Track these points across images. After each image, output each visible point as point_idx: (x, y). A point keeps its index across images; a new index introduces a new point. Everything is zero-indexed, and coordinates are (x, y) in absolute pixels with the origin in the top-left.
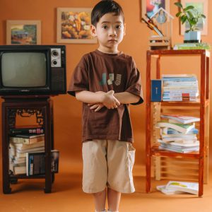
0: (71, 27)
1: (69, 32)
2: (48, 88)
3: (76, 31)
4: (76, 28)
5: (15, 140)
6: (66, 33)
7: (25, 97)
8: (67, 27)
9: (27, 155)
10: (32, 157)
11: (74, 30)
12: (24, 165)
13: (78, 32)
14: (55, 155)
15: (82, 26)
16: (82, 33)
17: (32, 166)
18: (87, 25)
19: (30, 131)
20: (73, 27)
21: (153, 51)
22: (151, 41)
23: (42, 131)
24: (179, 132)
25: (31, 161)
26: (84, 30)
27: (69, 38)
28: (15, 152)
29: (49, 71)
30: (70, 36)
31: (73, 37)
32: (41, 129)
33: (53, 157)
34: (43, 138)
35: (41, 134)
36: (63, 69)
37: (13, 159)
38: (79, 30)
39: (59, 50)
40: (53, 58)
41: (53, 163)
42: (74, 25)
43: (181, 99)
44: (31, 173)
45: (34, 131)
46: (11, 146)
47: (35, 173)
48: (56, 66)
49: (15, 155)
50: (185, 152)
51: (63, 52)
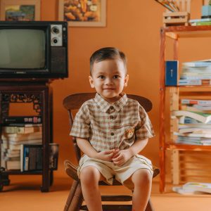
0: (75, 8)
1: (73, 13)
2: (47, 70)
3: (82, 12)
4: (81, 9)
5: (8, 129)
6: (69, 14)
7: (21, 80)
8: (71, 7)
9: (21, 148)
10: (27, 150)
11: (78, 11)
12: (18, 159)
13: (83, 13)
14: (54, 149)
15: (88, 6)
16: (88, 14)
17: (27, 160)
18: (94, 5)
19: (26, 120)
20: (78, 8)
21: (168, 28)
22: (166, 18)
23: (39, 120)
24: (199, 122)
25: (26, 154)
26: (90, 11)
27: (73, 20)
28: (8, 144)
29: (49, 51)
30: (73, 18)
31: (77, 19)
32: (38, 117)
33: (52, 151)
34: (41, 129)
35: (38, 123)
36: (64, 48)
37: (6, 152)
38: (84, 11)
39: (60, 27)
40: (53, 36)
41: (52, 158)
42: (79, 6)
43: (200, 83)
44: (26, 169)
45: (30, 120)
46: (3, 137)
47: (31, 168)
48: (57, 45)
49: (8, 148)
50: (204, 144)
51: (64, 29)
